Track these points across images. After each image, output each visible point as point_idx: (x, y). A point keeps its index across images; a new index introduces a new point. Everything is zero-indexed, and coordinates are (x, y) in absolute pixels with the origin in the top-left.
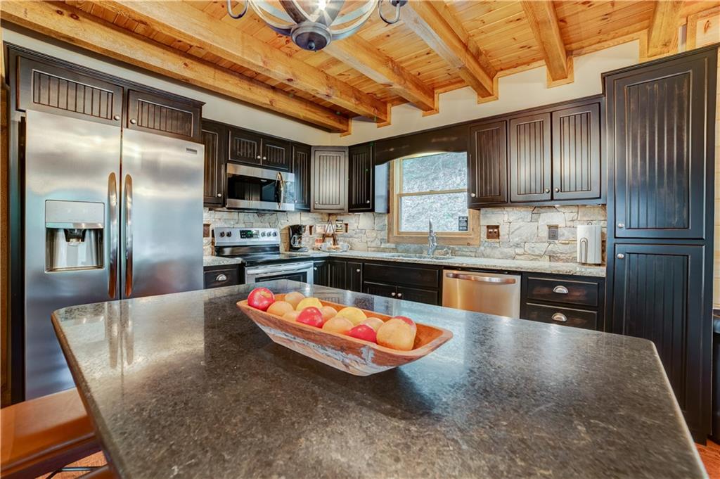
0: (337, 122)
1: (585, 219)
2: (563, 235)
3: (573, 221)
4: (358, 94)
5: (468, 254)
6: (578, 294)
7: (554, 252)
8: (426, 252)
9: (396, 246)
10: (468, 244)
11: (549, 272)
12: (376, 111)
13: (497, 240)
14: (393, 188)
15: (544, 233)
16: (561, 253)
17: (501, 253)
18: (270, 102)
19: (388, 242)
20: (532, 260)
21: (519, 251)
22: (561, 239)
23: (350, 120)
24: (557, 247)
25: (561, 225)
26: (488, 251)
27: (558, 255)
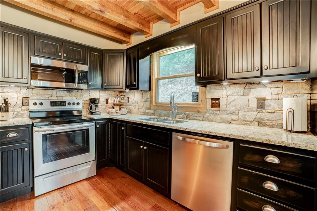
0: (122, 36)
1: (289, 92)
2: (270, 106)
3: (278, 94)
4: (126, 13)
5: (198, 118)
6: (291, 165)
7: (262, 120)
8: (171, 116)
9: (154, 112)
10: (198, 112)
11: (261, 141)
12: (142, 26)
13: (218, 109)
14: (153, 75)
15: (254, 104)
16: (268, 120)
17: (221, 119)
18: (70, 19)
19: (150, 109)
20: (244, 124)
21: (234, 117)
22: (268, 109)
23: (131, 36)
24: (264, 115)
25: (268, 97)
26: (212, 117)
27: (266, 121)
